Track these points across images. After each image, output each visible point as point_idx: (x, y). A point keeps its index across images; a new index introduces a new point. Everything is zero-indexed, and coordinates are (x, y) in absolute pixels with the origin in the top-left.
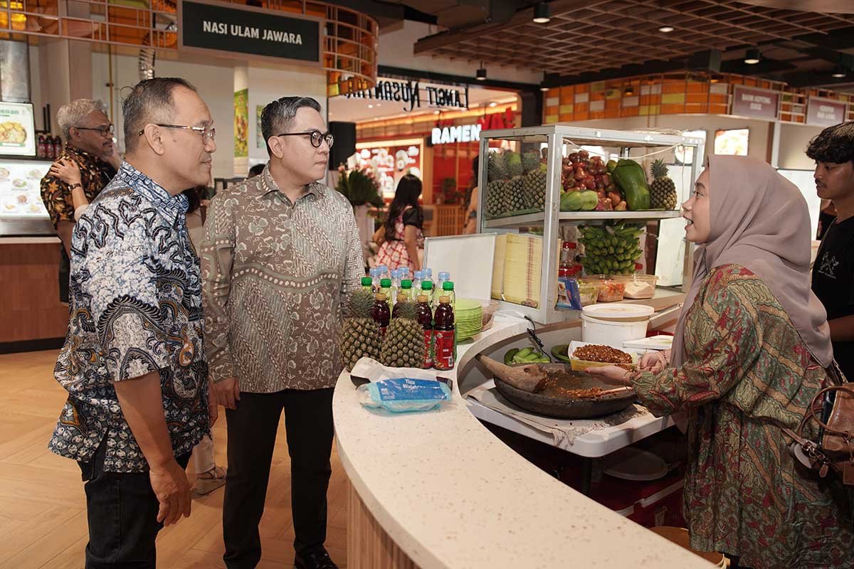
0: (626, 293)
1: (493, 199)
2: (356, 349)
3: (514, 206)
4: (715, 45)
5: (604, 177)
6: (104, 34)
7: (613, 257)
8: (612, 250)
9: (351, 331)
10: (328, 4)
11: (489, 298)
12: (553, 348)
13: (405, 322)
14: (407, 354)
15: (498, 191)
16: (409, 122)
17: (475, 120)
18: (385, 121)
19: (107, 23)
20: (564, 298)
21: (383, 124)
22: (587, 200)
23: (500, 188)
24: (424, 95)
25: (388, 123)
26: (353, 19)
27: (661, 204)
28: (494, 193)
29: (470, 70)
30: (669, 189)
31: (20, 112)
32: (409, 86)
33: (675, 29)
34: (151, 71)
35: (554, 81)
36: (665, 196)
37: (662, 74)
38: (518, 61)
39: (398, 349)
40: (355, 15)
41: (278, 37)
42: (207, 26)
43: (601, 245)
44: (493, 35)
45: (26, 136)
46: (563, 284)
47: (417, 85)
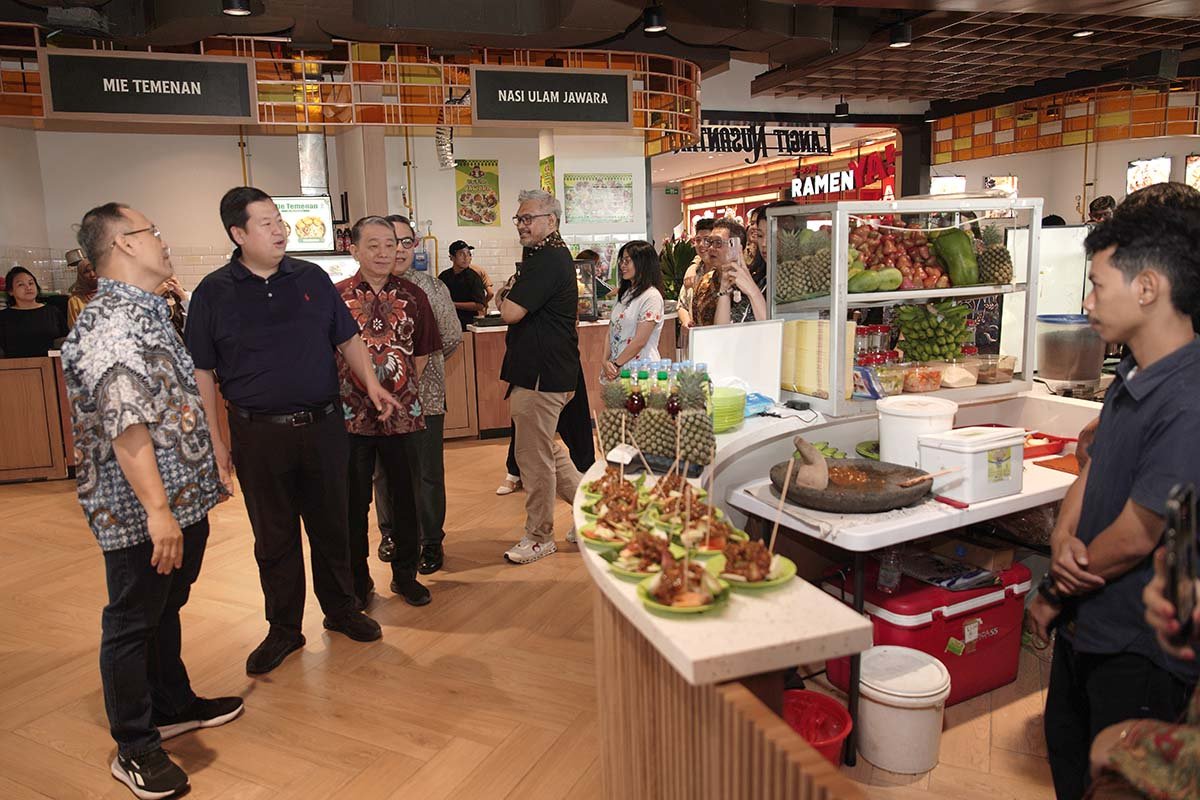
0: (943, 381)
1: (783, 282)
2: (609, 437)
3: (803, 289)
4: (1167, 44)
5: (923, 249)
6: (396, 116)
7: (931, 341)
8: (930, 333)
9: (604, 421)
10: (637, 54)
11: (778, 388)
12: (859, 445)
13: (654, 412)
14: (656, 442)
15: (788, 273)
16: (762, 171)
17: (846, 164)
18: (732, 172)
19: (400, 104)
20: (862, 387)
21: (729, 177)
22: (888, 278)
23: (789, 270)
24: (771, 141)
25: (736, 176)
26: (668, 67)
27: (992, 278)
28: (783, 276)
29: (828, 106)
30: (1002, 259)
31: (319, 206)
32: (752, 131)
33: (1095, 32)
34: (449, 145)
35: (943, 109)
36: (997, 268)
37: (1096, 88)
38: (888, 90)
39: (647, 438)
40: (670, 61)
41: (581, 98)
42: (502, 95)
43: (917, 327)
44: (848, 64)
45: (325, 231)
46: (859, 373)
47: (762, 130)
